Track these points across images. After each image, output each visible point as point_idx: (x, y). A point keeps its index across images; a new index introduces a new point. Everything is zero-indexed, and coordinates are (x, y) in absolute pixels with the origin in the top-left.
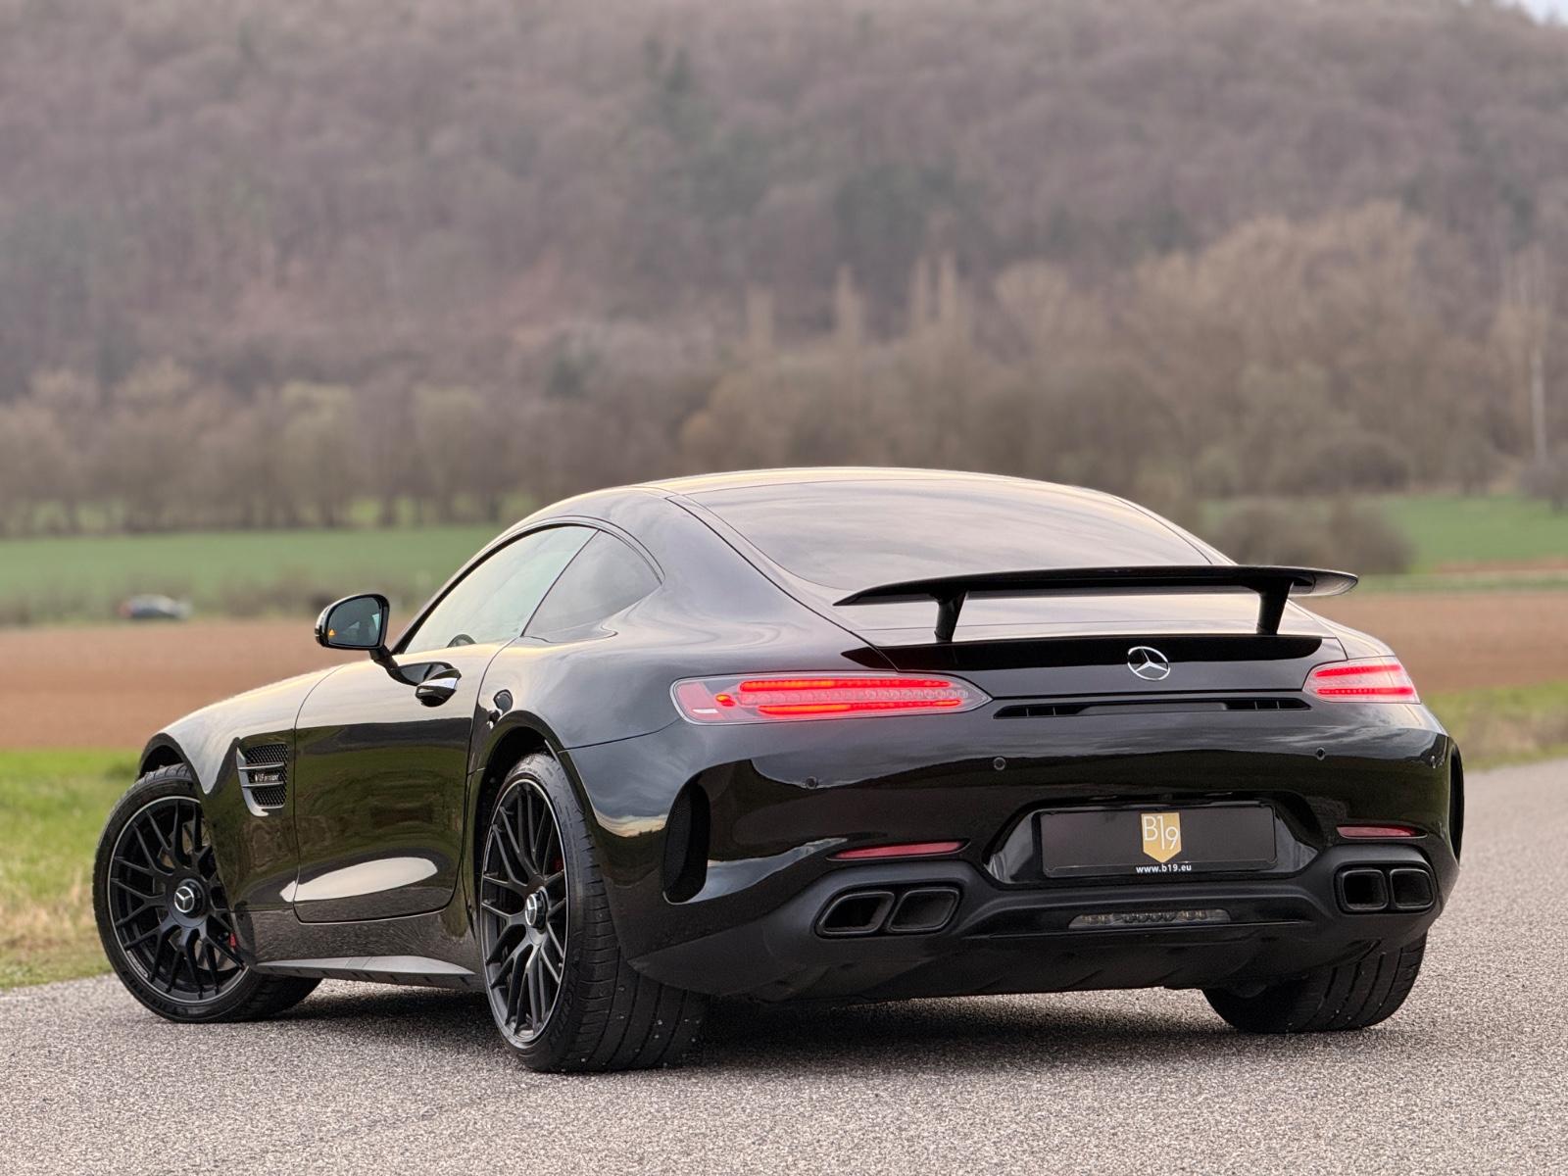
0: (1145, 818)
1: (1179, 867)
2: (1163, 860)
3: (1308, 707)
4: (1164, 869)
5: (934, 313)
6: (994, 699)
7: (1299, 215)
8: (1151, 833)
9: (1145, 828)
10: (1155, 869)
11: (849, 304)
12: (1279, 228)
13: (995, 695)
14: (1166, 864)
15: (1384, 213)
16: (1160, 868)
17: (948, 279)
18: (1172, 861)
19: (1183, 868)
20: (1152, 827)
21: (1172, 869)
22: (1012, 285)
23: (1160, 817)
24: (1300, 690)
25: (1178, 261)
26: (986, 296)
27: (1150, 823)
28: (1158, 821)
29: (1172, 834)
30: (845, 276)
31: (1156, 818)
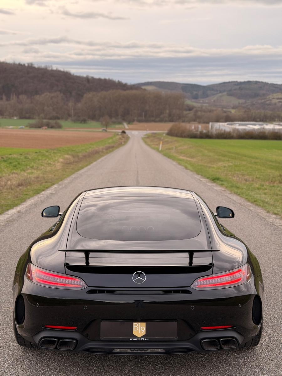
0: (134, 324)
1: (144, 339)
2: (139, 336)
3: (191, 293)
4: (139, 339)
5: (13, 99)
6: (88, 287)
7: (50, 92)
8: (136, 328)
9: (134, 327)
10: (136, 339)
11: (4, 97)
12: (49, 94)
13: (89, 286)
14: (140, 338)
15: (58, 93)
16: (138, 339)
17: (14, 96)
18: (142, 337)
19: (146, 339)
20: (136, 327)
21: (142, 339)
22: (21, 97)
23: (139, 323)
24: (190, 287)
25: (38, 96)
26: (18, 98)
27: (136, 325)
28: (139, 325)
29: (143, 329)
30: (4, 94)
31: (138, 324)
